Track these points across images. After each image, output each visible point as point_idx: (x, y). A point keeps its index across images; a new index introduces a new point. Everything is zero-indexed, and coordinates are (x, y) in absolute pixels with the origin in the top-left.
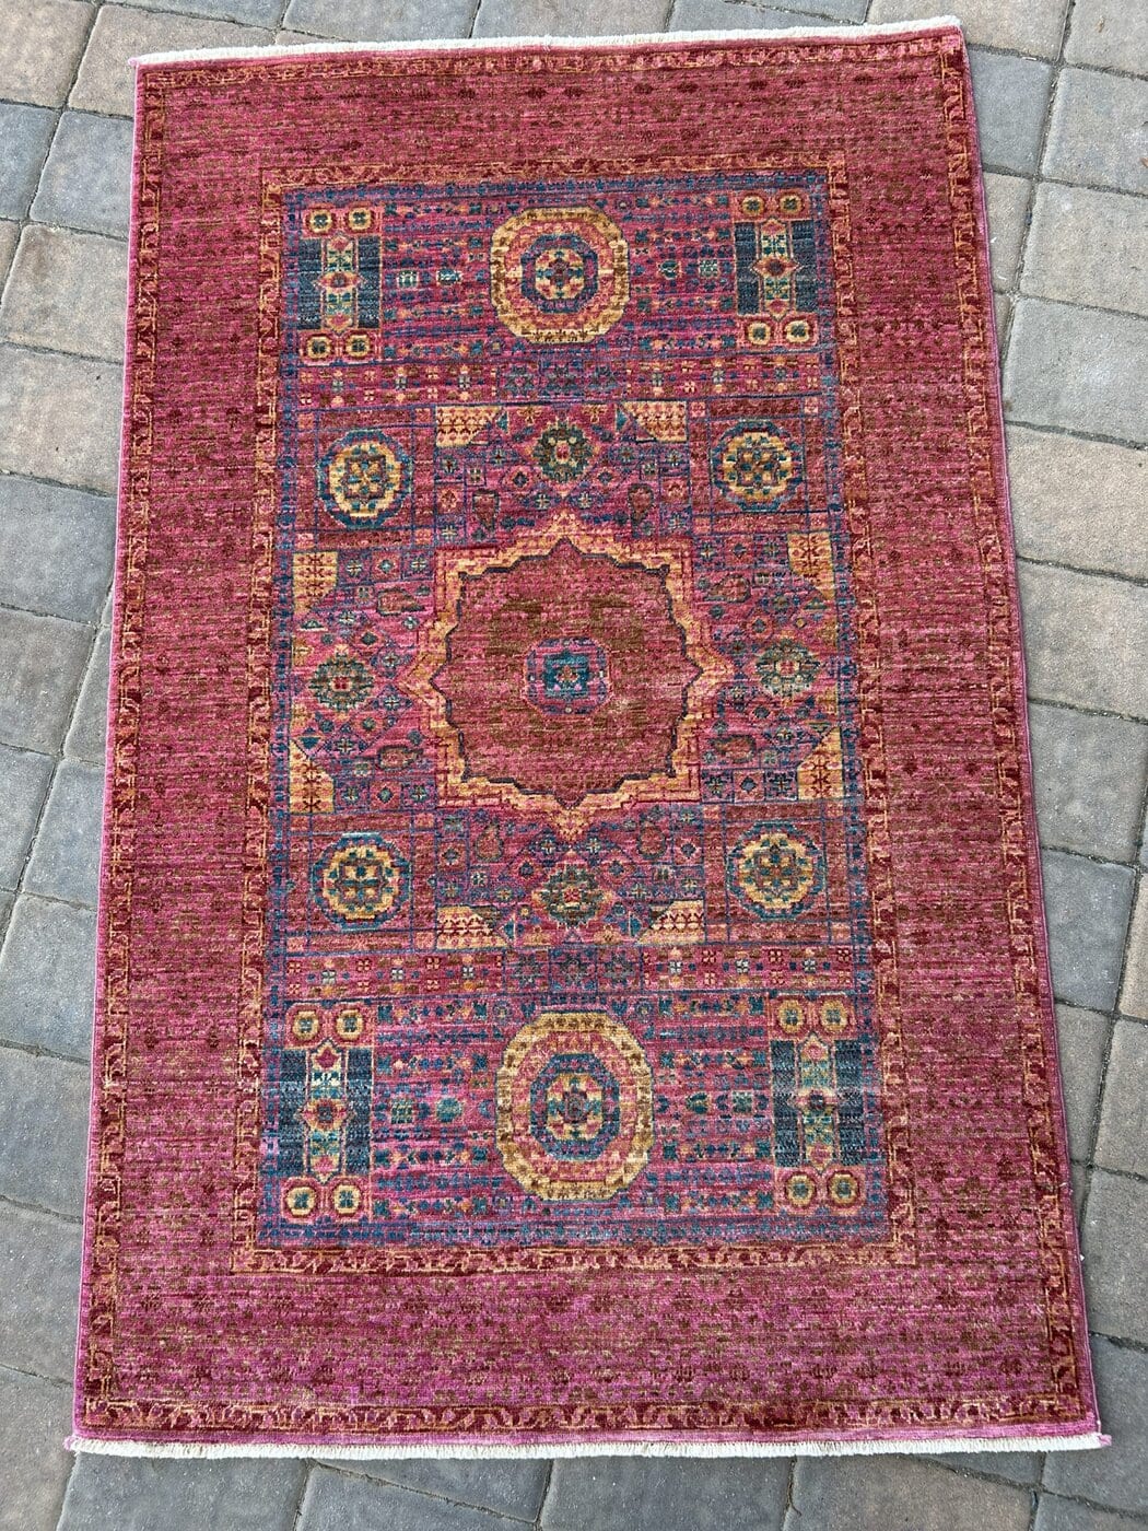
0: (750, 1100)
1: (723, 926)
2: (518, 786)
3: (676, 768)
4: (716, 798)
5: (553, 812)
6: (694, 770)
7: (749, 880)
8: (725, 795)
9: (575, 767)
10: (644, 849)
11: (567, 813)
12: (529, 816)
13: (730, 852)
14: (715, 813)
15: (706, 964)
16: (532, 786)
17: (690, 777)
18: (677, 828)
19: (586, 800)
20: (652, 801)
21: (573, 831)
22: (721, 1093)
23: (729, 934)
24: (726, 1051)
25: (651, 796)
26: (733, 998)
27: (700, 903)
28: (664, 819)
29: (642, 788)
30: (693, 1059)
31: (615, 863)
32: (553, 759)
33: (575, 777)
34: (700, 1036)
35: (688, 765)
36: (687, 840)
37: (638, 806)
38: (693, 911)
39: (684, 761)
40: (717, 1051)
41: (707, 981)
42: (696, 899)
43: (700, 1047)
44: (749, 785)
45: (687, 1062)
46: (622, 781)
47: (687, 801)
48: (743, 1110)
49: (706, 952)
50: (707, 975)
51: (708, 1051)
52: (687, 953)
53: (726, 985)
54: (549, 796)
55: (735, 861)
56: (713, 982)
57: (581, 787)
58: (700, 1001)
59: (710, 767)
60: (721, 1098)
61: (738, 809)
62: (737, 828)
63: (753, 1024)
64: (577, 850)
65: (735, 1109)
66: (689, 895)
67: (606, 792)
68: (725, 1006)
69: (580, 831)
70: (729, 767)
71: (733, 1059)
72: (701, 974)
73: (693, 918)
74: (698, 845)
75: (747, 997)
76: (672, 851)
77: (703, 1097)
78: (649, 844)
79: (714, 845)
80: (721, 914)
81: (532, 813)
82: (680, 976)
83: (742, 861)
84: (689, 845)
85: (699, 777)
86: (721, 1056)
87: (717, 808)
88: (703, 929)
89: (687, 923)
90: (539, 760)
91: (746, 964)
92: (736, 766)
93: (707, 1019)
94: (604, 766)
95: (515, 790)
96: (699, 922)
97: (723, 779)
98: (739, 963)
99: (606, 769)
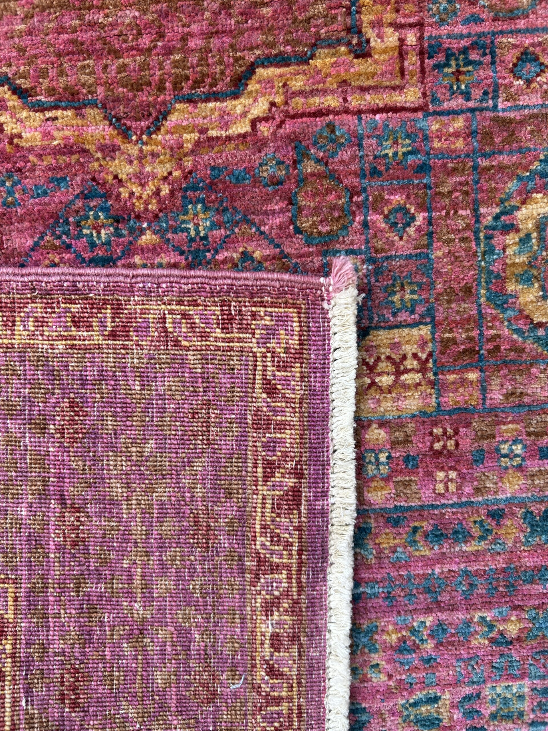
0: (521, 697)
1: (473, 376)
2: (17, 91)
3: (370, 33)
4: (458, 102)
5: (102, 148)
6: (411, 38)
7: (522, 279)
8: (476, 93)
9: (145, 41)
10: (305, 223)
11: (134, 150)
12: (49, 160)
13: (488, 221)
14: (456, 135)
15: (438, 454)
16: (51, 91)
17: (402, 55)
18: (374, 172)
19: (174, 118)
20: (319, 113)
21: (150, 188)
22: (468, 690)
23: (484, 390)
24: (477, 616)
25: (316, 101)
26: (492, 515)
27: (425, 331)
28: (346, 154)
29: (297, 84)
30: (413, 631)
31: (246, 256)
32: (92, 25)
33: (144, 67)
34: (428, 590)
35: (397, 26)
36: (398, 199)
37: (289, 127)
38: (409, 349)
39: (389, 16)
40: (460, 616)
41: (440, 488)
42: (416, 324)
43: (428, 610)
44: (532, 68)
45: (403, 640)
46: (251, 69)
47: (395, 109)
48: (508, 717)
49: (437, 431)
50: (441, 475)
51: (443, 616)
52: (400, 435)
53: (478, 491)
54: (91, 112)
55: (498, 240)
56: (452, 487)
57: (161, 89)
58: (426, 526)
59: (444, 30)
60: (468, 698)
61: (506, 122)
62: (501, 168)
63: (529, 562)
64: (161, 233)
65: (494, 716)
66: (403, 317)
67: (215, 97)
68: (476, 531)
69: (165, 190)
70: (486, 27)
71: (491, 627)
72: (429, 474)
73: (411, 363)
74: (422, 207)
75: (520, 512)
76: (365, 225)
77: (436, 699)
78: (316, 210)
79: (455, 206)
80: (470, 352)
81: (56, 152)
82: (387, 479)
83: (511, 239)
84: (402, 209)
85: (421, 53)
86: (469, 623)
87: (459, 123)
88: (432, 384)
89: (398, 373)
90: (61, 30)
91: (518, 449)
92: (500, 26)
93: (441, 558)
94: (209, 35)
95: (13, 101)
96: (423, 370)
97: (474, 56)
98: (505, 448)
99: (214, 42)
